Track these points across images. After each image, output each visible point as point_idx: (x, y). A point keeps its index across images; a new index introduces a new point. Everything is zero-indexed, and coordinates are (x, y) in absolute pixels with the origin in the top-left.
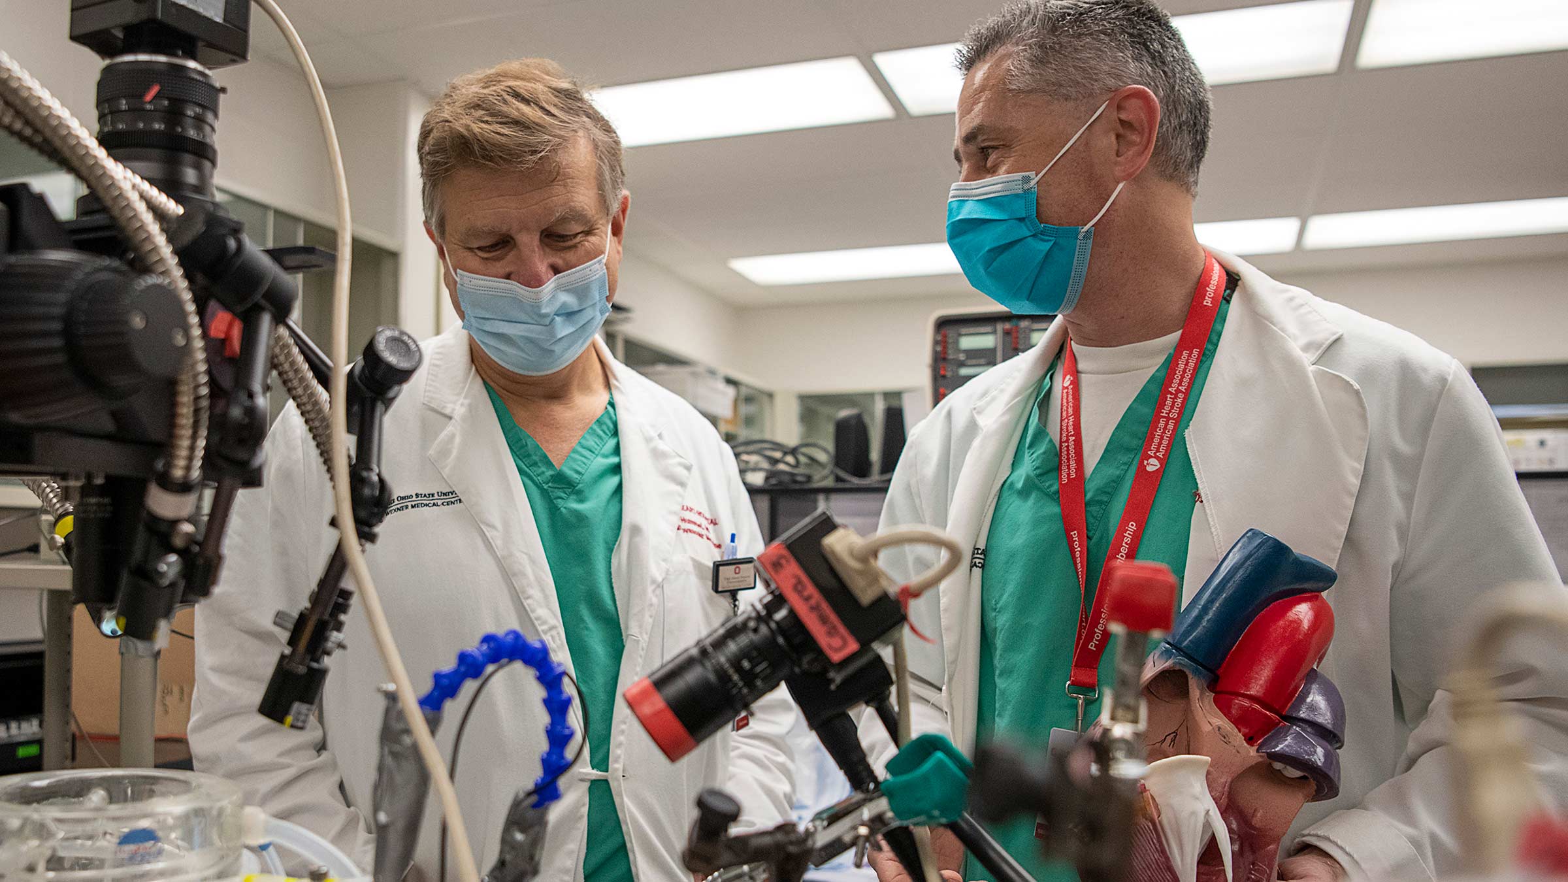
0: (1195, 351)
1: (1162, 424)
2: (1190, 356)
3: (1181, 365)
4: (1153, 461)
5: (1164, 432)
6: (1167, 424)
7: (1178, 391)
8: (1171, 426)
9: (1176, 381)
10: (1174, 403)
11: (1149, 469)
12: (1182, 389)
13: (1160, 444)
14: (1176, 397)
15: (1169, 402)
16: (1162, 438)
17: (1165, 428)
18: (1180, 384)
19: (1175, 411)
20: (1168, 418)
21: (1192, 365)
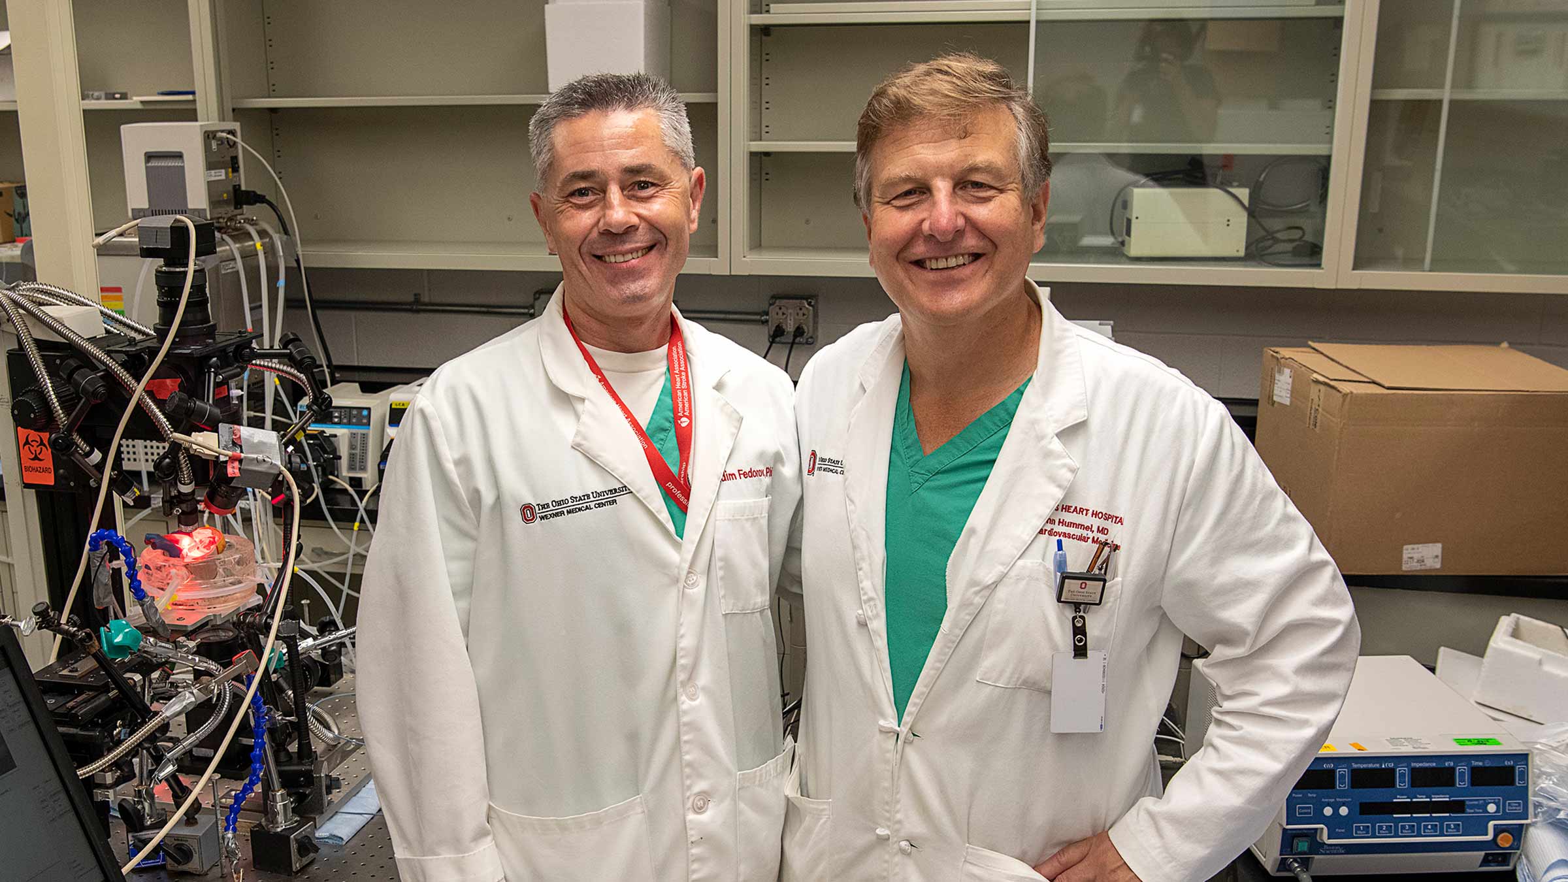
0: (679, 344)
1: (679, 394)
2: (677, 348)
3: (675, 356)
4: (684, 419)
5: (683, 398)
6: (682, 393)
7: (680, 371)
8: (686, 394)
9: (676, 365)
10: (681, 379)
11: (684, 425)
12: (683, 369)
13: (684, 406)
14: (681, 375)
15: (678, 379)
16: (683, 403)
17: (683, 396)
18: (680, 367)
19: (684, 384)
20: (682, 390)
21: (681, 352)
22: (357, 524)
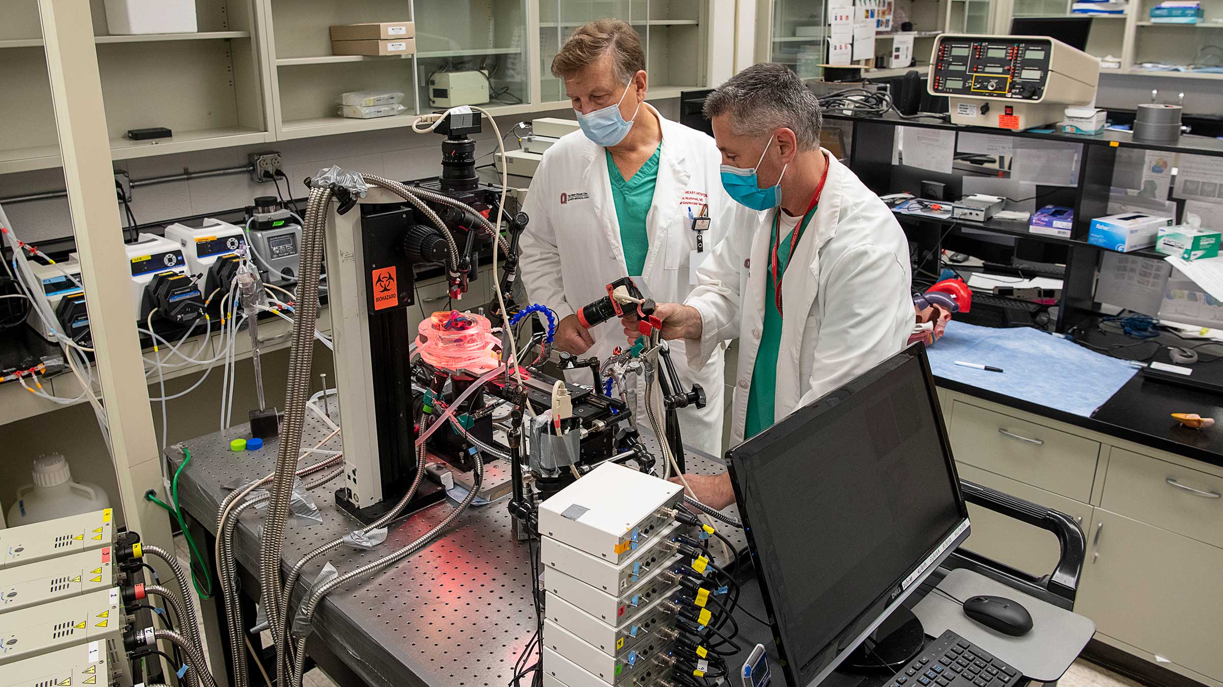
22: (156, 348)
